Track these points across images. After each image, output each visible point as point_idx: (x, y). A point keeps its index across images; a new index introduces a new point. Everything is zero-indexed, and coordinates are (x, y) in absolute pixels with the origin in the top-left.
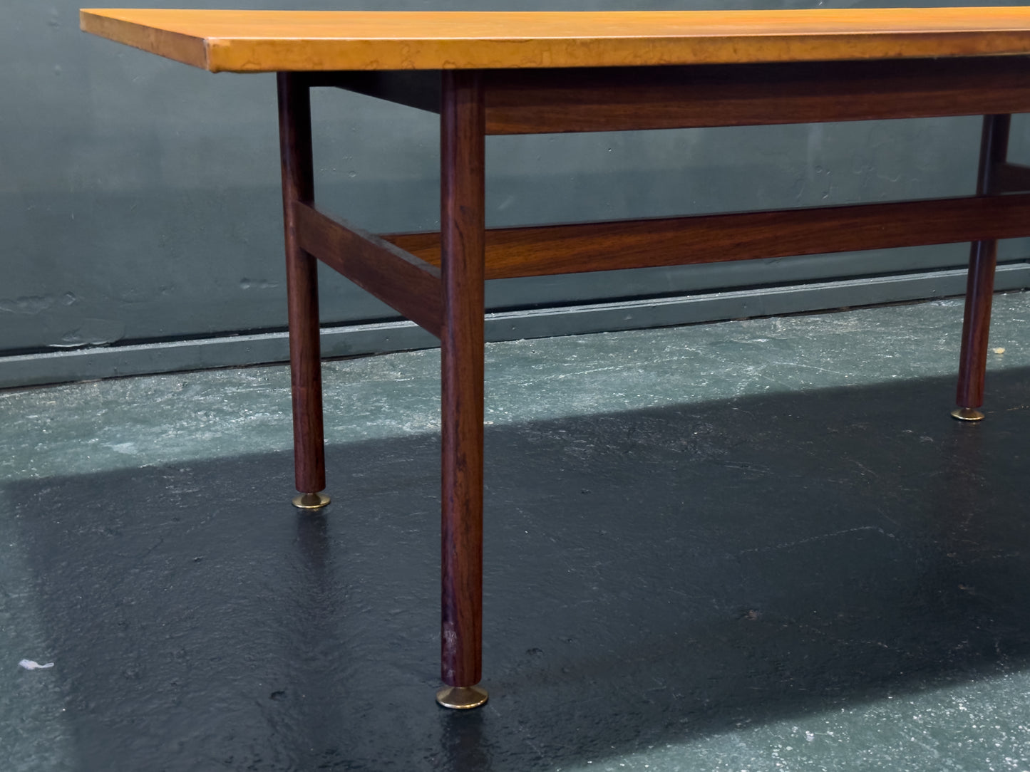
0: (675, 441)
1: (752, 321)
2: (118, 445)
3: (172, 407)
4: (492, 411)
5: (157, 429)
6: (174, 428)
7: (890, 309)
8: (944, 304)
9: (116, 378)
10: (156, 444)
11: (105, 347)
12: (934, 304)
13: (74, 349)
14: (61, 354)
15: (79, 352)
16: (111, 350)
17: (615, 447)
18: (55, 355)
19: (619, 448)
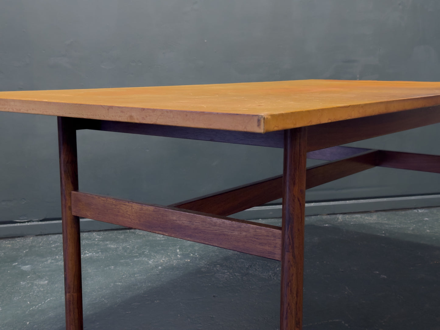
0: (267, 272)
1: (329, 216)
2: (24, 267)
3: (56, 249)
4: (192, 255)
5: (44, 259)
6: (52, 259)
7: (394, 212)
8: (420, 211)
9: (41, 235)
10: (40, 266)
11: (38, 222)
12: (415, 211)
13: (25, 222)
14: (19, 224)
15: (26, 224)
16: (40, 223)
17: (238, 274)
18: (16, 225)
19: (240, 275)
